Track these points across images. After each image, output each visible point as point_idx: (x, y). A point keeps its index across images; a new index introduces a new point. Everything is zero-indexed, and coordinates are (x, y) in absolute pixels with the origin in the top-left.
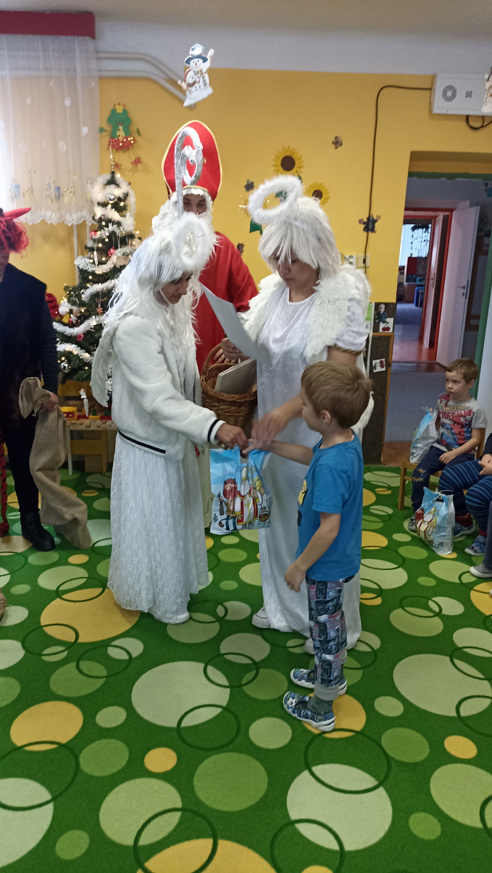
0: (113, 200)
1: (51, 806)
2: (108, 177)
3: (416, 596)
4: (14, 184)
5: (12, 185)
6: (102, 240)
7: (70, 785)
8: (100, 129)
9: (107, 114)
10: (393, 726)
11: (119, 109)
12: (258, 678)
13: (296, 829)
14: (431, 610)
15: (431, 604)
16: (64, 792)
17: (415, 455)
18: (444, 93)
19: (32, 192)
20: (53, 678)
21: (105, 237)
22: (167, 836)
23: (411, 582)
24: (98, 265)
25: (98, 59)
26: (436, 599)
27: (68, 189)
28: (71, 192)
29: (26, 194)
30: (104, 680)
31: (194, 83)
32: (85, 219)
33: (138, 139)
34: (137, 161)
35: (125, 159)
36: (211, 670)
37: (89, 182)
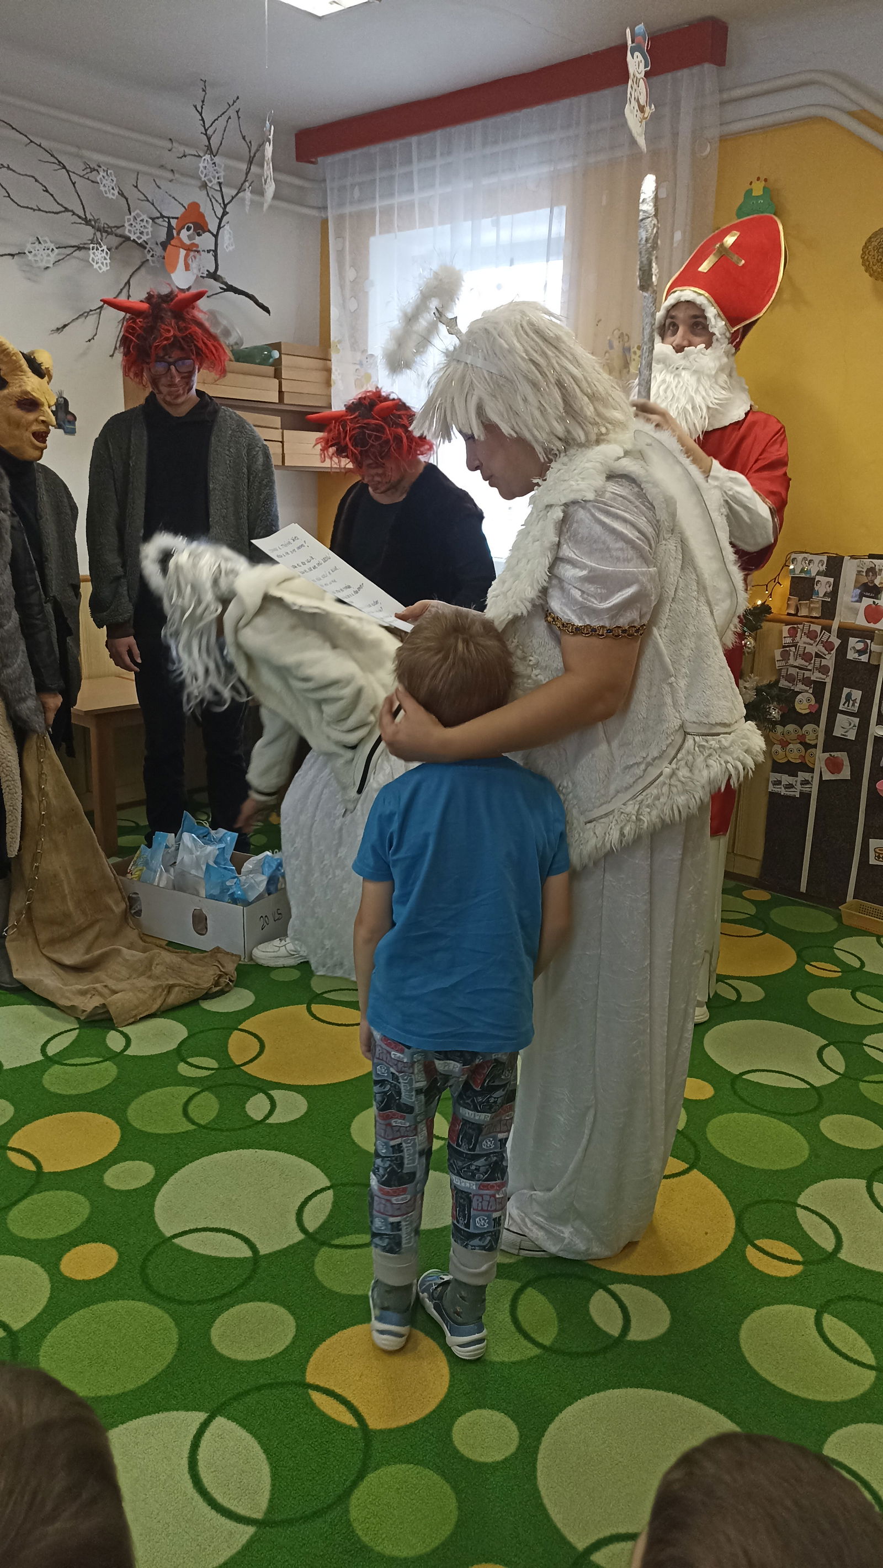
9: (734, 206)
10: (437, 1468)
11: (758, 189)
20: (153, 1093)
25: (726, 102)
30: (193, 1128)
36: (326, 1196)
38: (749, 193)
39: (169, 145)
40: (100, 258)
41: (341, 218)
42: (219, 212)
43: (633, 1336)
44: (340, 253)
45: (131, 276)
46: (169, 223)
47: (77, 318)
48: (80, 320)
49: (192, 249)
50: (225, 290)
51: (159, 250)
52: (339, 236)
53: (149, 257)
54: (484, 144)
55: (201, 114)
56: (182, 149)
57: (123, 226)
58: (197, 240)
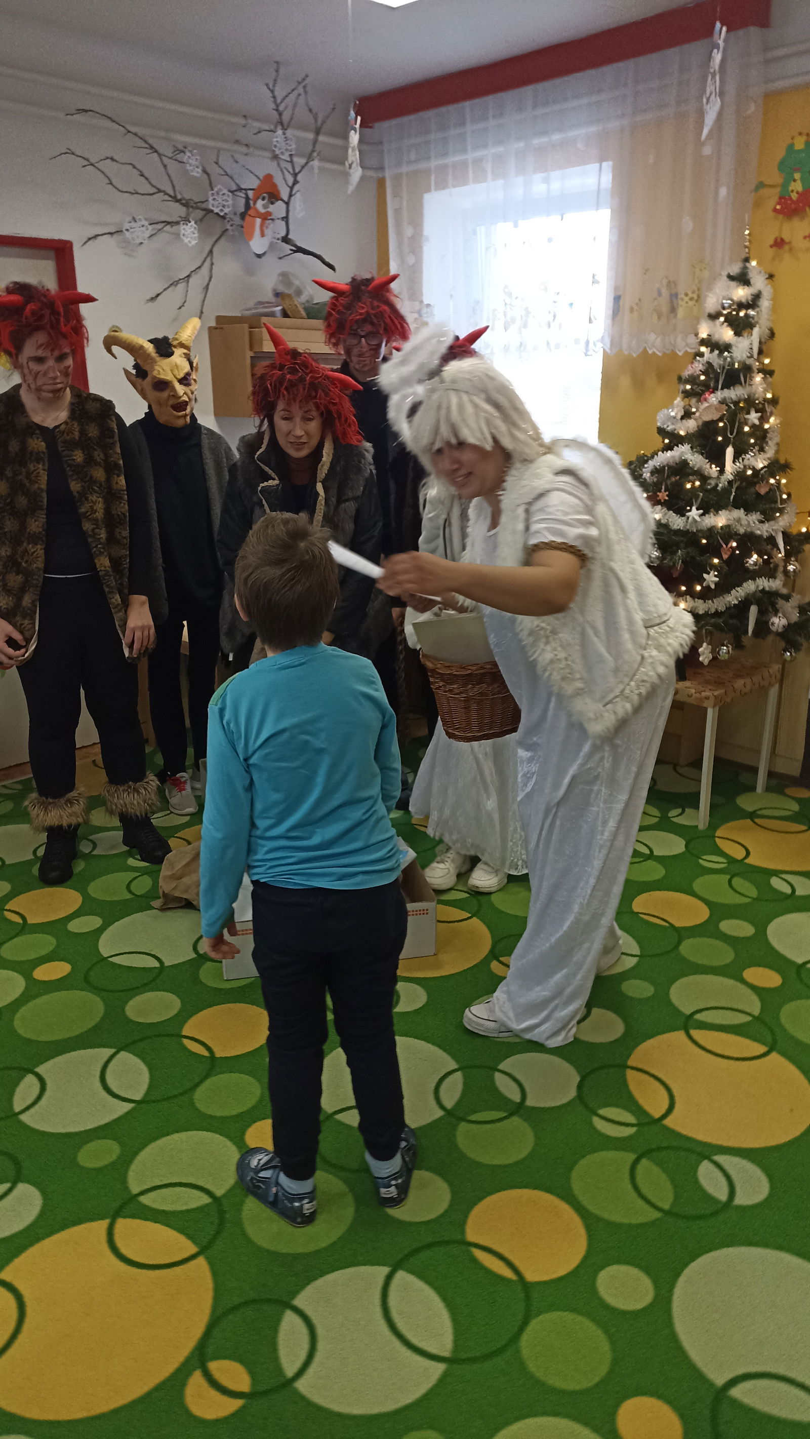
0: (730, 307)
1: (130, 1107)
6: (693, 380)
7: (167, 1099)
8: (758, 183)
9: (779, 156)
11: (800, 144)
12: (497, 1125)
13: (282, 1314)
16: (155, 1101)
21: (699, 373)
25: (770, 61)
27: (686, 295)
36: (456, 1077)
38: (791, 147)
39: (243, 121)
40: (190, 233)
41: (398, 178)
42: (290, 180)
43: (739, 1200)
44: (397, 211)
45: (213, 245)
46: (246, 194)
47: (168, 288)
48: (170, 289)
49: (266, 217)
50: (295, 252)
51: (237, 220)
52: (396, 195)
53: (229, 227)
54: (535, 106)
55: (272, 91)
56: (257, 125)
57: (207, 201)
58: (271, 208)
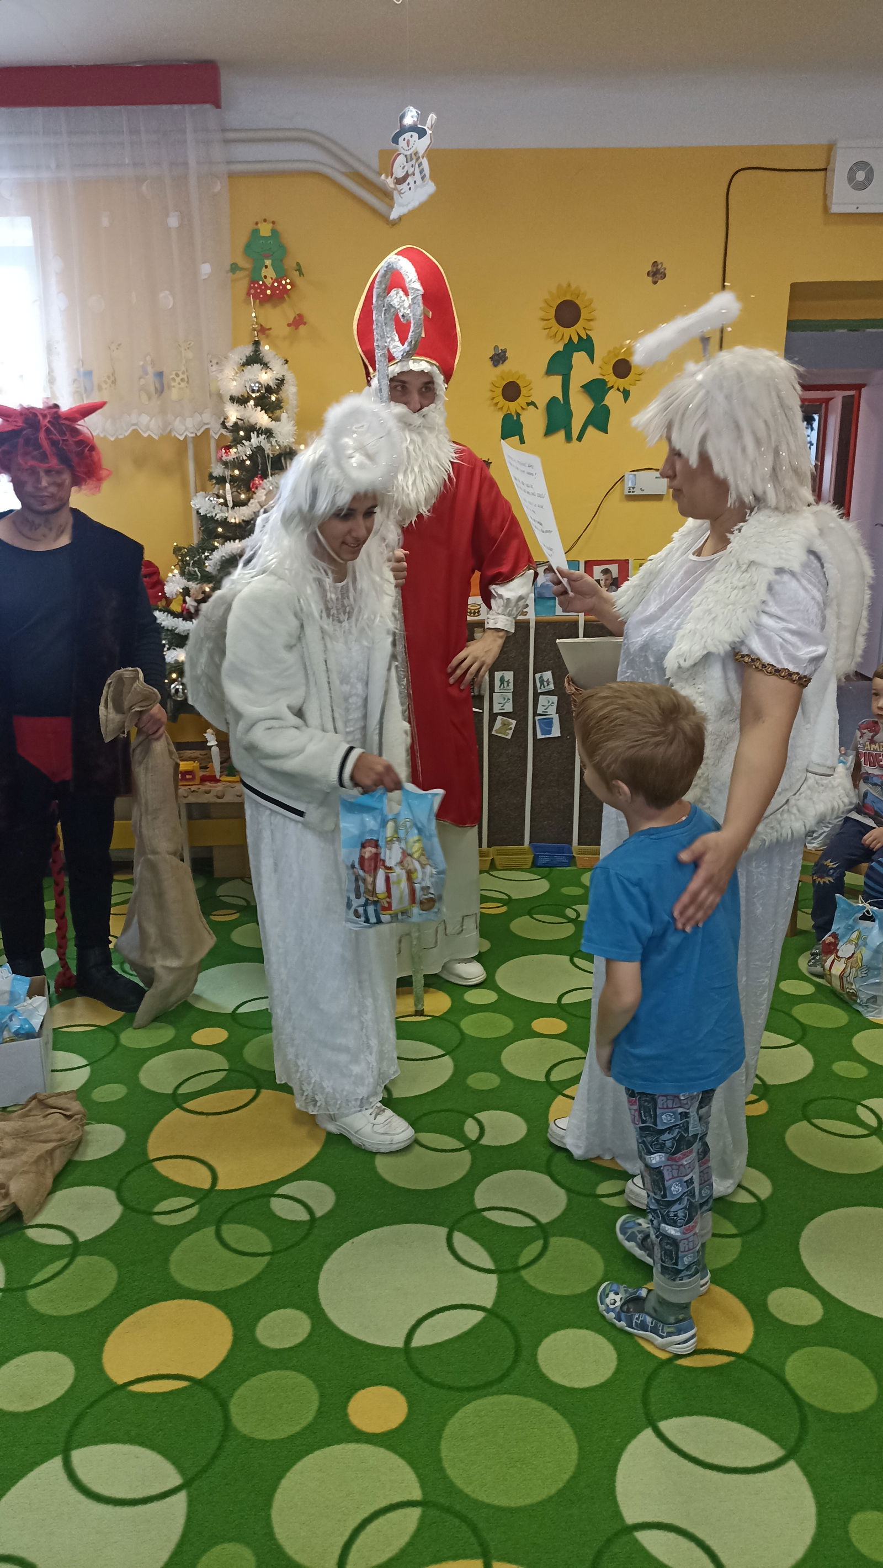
0: (258, 391)
1: (182, 1496)
2: (248, 350)
3: (832, 1098)
4: (82, 370)
5: (78, 370)
6: (238, 463)
7: (215, 1457)
8: (232, 265)
9: (243, 239)
10: (806, 1344)
11: (265, 230)
12: (549, 1254)
13: (636, 1541)
14: (862, 1124)
15: (861, 1112)
16: (205, 1469)
17: (815, 835)
18: (851, 178)
19: (114, 382)
20: (175, 1256)
21: (245, 458)
22: (397, 1554)
23: (821, 1071)
24: (233, 508)
25: (227, 141)
26: (868, 1102)
27: (177, 375)
28: (182, 380)
29: (104, 386)
30: (267, 1258)
31: (407, 176)
32: (207, 427)
33: (299, 281)
34: (299, 321)
35: (277, 318)
36: (460, 1239)
37: (214, 361)
38: (255, 232)
43: (763, 1196)
